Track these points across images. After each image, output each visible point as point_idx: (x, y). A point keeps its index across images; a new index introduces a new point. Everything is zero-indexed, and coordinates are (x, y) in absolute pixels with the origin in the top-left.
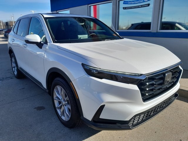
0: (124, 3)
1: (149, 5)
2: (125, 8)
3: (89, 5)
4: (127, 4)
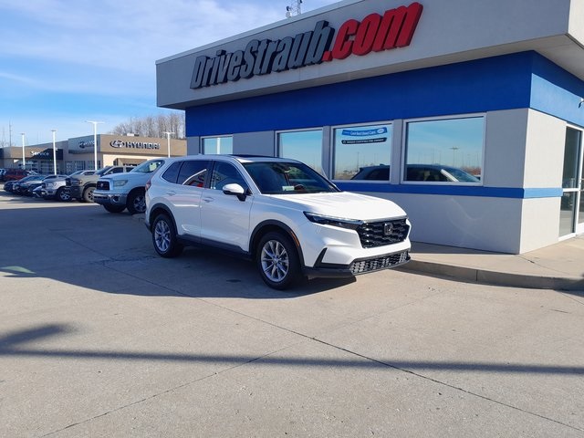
0: (343, 134)
1: (385, 139)
2: (345, 142)
3: (277, 132)
4: (349, 135)
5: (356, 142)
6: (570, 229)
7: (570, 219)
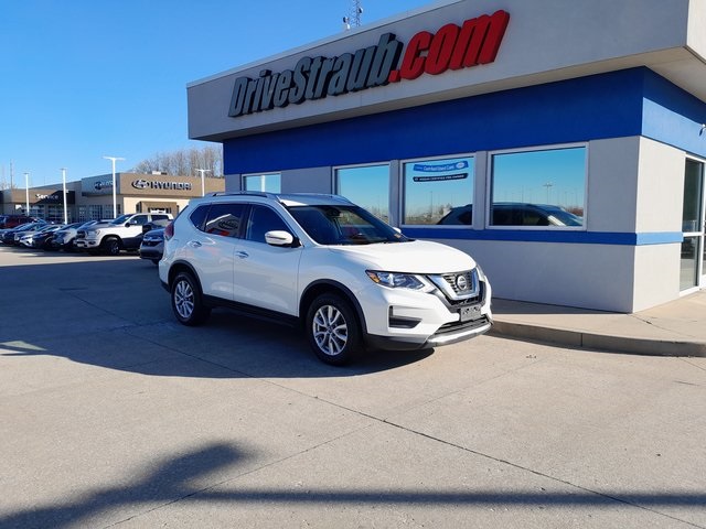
0: (415, 169)
1: (465, 175)
2: (418, 179)
3: (334, 168)
4: (422, 170)
5: (430, 179)
6: (692, 282)
7: (693, 270)
